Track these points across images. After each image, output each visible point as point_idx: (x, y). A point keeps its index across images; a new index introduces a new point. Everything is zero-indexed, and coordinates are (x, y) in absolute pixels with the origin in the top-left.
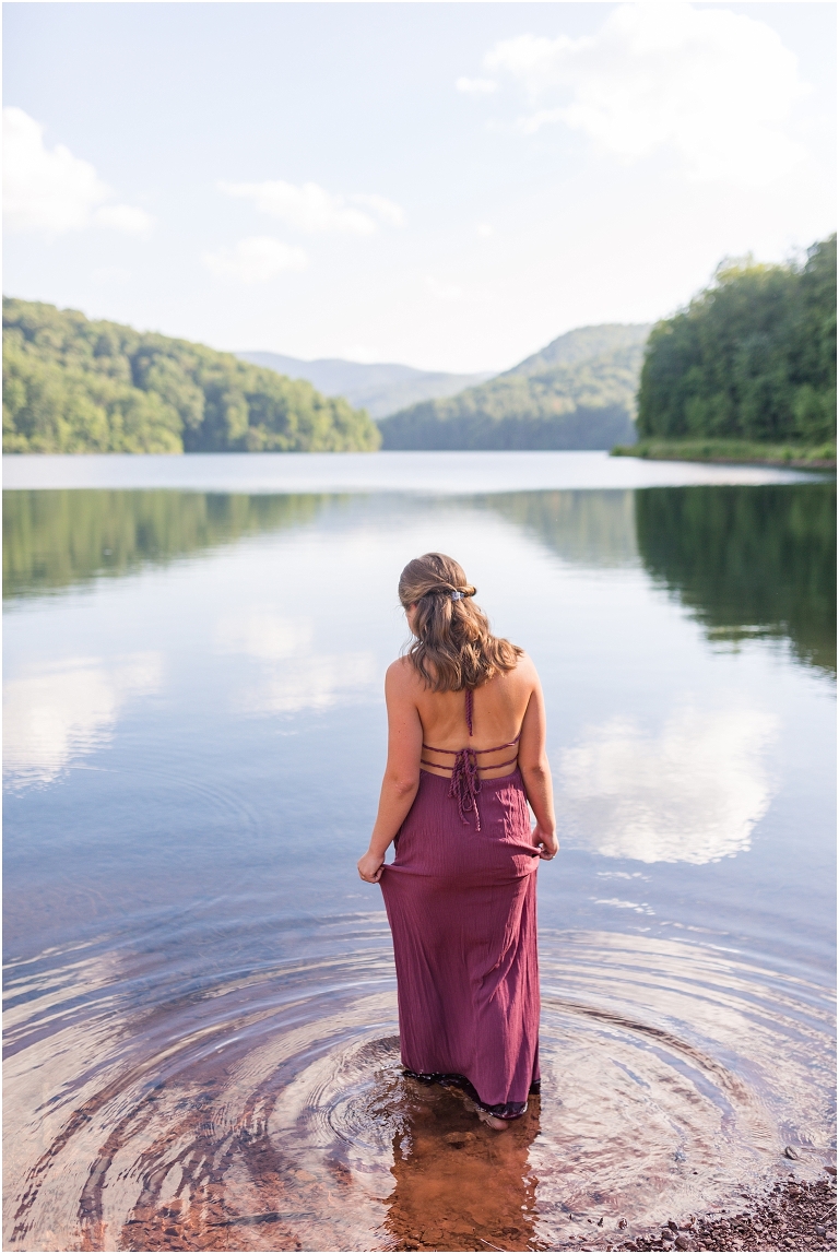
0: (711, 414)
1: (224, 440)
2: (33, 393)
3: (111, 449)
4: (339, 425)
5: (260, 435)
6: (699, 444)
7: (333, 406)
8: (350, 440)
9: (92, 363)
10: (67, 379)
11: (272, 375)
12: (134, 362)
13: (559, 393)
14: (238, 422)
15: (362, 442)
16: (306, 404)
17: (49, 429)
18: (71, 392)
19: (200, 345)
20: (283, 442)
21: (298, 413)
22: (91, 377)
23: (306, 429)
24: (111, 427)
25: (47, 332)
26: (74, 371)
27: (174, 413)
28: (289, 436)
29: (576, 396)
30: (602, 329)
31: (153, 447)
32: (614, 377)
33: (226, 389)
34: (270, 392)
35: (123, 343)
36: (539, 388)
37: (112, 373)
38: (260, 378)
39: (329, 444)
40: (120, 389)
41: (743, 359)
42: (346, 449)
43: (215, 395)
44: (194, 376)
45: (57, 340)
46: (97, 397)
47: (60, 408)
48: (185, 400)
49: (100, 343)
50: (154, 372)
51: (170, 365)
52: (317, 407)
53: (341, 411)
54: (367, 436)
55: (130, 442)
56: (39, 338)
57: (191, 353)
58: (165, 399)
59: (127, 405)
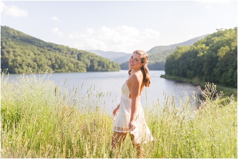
1: (93, 69)
2: (61, 62)
3: (74, 71)
4: (114, 67)
5: (100, 68)
6: (174, 77)
7: (112, 63)
8: (115, 69)
9: (71, 56)
10: (67, 59)
11: (102, 57)
12: (78, 56)
13: (152, 59)
14: (96, 66)
15: (117, 69)
16: (108, 63)
17: (64, 68)
18: (68, 61)
19: (89, 52)
20: (104, 69)
21: (106, 64)
22: (71, 59)
23: (108, 67)
24: (74, 67)
25: (63, 50)
26: (68, 58)
27: (85, 65)
28: (105, 68)
29: (155, 60)
30: (160, 47)
31: (81, 71)
32: (162, 56)
33: (94, 60)
34: (102, 61)
35: (76, 52)
37: (74, 58)
38: (100, 58)
39: (112, 70)
40: (75, 61)
41: (180, 64)
42: (114, 71)
43: (92, 61)
44: (88, 58)
45: (65, 52)
46: (72, 62)
47: (66, 64)
48: (87, 62)
49: (72, 52)
50: (81, 57)
51: (84, 56)
52: (110, 63)
53: (114, 64)
54: (118, 68)
55: (78, 70)
56: (62, 51)
57: (88, 54)
58: (83, 62)
59: (77, 64)
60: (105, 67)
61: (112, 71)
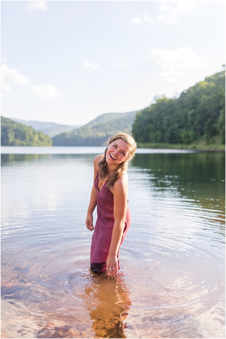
0: (156, 136)
1: (8, 143)
4: (41, 139)
5: (18, 141)
7: (39, 133)
8: (44, 143)
11: (21, 124)
13: (101, 131)
14: (11, 138)
16: (31, 133)
20: (24, 143)
21: (29, 135)
23: (31, 140)
28: (26, 142)
29: (106, 132)
30: (111, 114)
33: (8, 128)
34: (21, 129)
36: (95, 130)
38: (18, 125)
39: (38, 144)
41: (165, 122)
42: (43, 145)
43: (5, 130)
52: (34, 134)
53: (41, 135)
54: (48, 142)
60: (28, 138)
61: (39, 146)
